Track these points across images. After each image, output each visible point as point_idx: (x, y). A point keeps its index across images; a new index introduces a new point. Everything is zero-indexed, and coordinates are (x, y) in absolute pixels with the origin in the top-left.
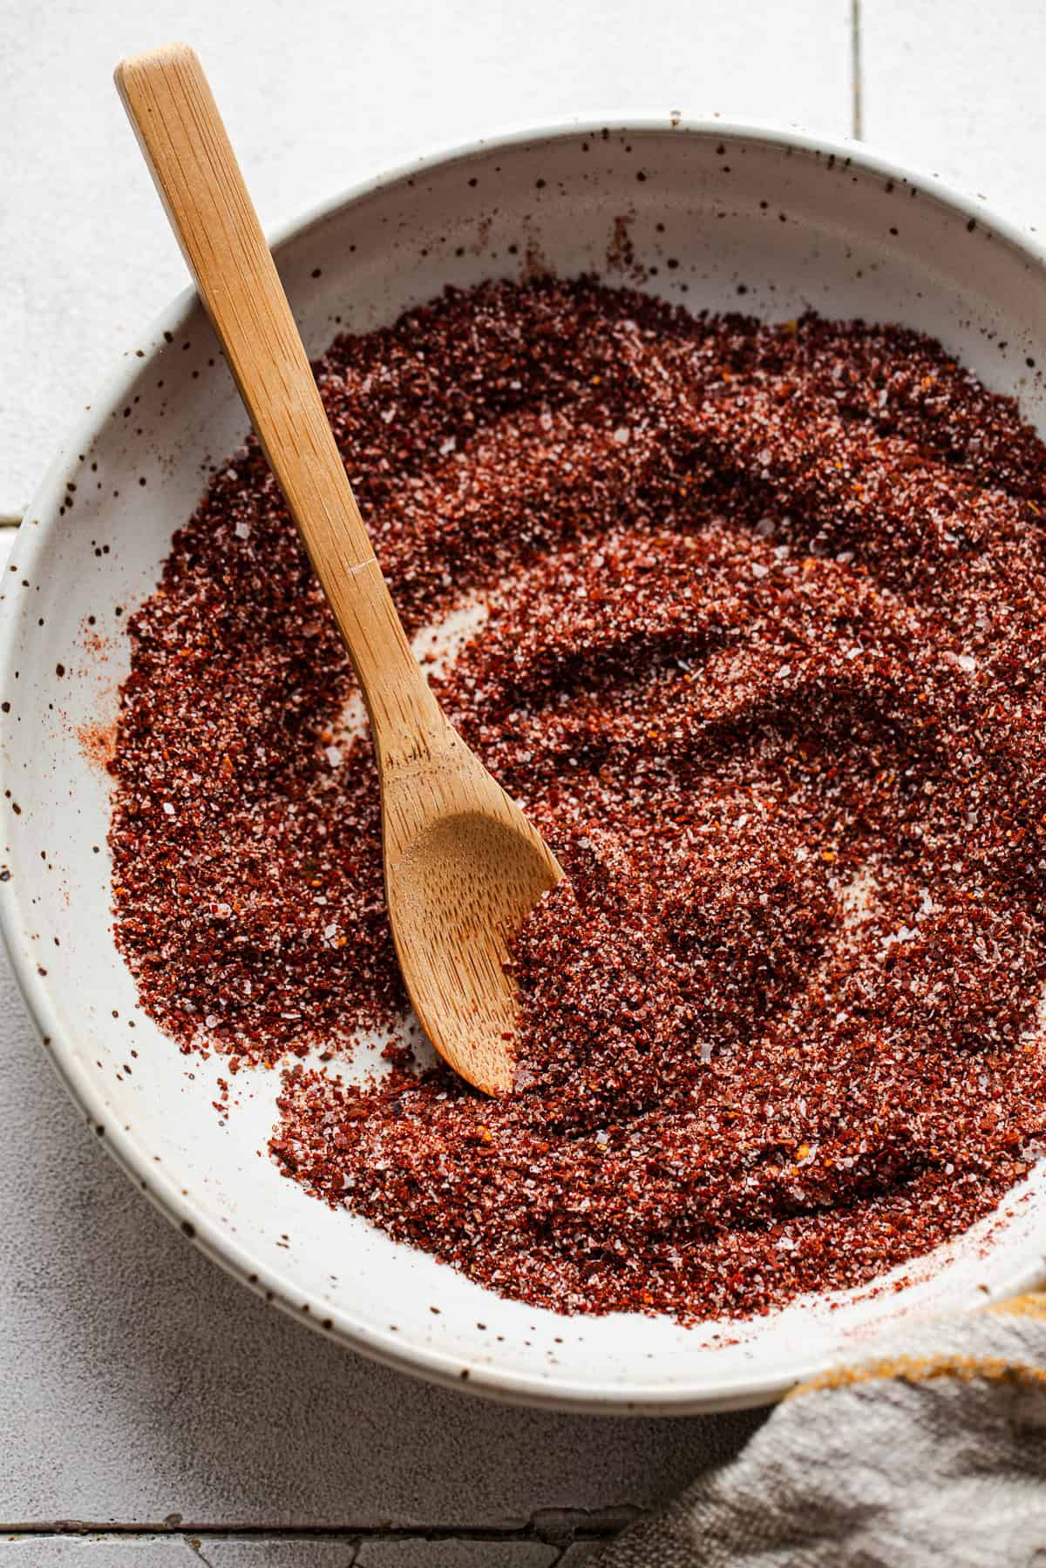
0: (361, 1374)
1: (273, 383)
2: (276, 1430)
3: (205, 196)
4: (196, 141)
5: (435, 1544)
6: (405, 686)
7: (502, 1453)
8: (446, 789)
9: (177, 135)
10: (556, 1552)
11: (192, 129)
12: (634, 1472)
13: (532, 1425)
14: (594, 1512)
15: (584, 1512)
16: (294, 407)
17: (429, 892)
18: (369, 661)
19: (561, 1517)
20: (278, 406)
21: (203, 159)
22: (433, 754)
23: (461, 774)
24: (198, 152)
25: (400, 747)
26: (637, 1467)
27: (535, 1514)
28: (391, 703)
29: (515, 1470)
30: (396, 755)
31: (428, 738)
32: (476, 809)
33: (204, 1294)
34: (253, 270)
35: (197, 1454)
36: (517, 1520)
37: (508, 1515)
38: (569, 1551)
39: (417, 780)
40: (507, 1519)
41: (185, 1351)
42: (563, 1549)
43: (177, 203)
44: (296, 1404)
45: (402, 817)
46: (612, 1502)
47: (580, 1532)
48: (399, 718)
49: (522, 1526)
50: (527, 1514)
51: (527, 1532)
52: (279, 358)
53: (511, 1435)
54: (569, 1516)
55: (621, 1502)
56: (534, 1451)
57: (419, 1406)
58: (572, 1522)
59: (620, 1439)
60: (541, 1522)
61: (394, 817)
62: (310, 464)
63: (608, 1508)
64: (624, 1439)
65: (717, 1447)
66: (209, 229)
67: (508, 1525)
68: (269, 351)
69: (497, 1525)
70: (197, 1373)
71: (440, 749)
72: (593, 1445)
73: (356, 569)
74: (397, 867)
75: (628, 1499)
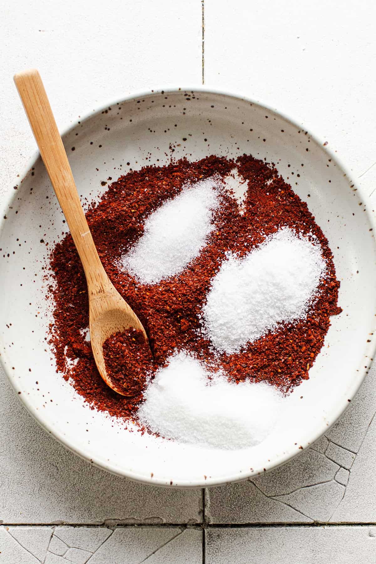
0: (54, 480)
1: (60, 177)
2: (30, 496)
3: (40, 118)
4: (38, 101)
5: (76, 528)
6: (97, 270)
7: (95, 503)
8: (109, 302)
9: (32, 99)
10: (112, 531)
11: (37, 96)
12: (134, 508)
13: (104, 495)
14: (122, 520)
15: (120, 520)
16: (66, 184)
17: (102, 332)
18: (87, 263)
19: (113, 521)
20: (62, 184)
21: (40, 106)
22: (105, 291)
23: (113, 298)
24: (39, 103)
25: (95, 289)
26: (135, 507)
27: (105, 520)
28: (93, 276)
29: (100, 508)
30: (94, 292)
31: (104, 286)
32: (118, 308)
33: (8, 456)
34: (55, 141)
35: (7, 503)
36: (100, 522)
37: (98, 520)
38: (115, 531)
39: (100, 299)
40: (97, 522)
41: (3, 473)
42: (113, 530)
43: (32, 120)
44: (36, 489)
45: (95, 310)
46: (127, 517)
47: (118, 525)
48: (95, 280)
49: (102, 524)
50: (103, 520)
51: (103, 525)
52: (62, 169)
53: (98, 498)
54: (115, 521)
55: (130, 517)
56: (105, 502)
57: (71, 489)
58: (116, 523)
59: (130, 498)
60: (107, 522)
61: (93, 310)
62: (71, 202)
63: (127, 519)
64: (131, 499)
65: (158, 501)
66: (41, 128)
67: (97, 523)
68: (59, 167)
69: (95, 523)
70: (7, 480)
71: (107, 290)
72: (122, 501)
73: (83, 235)
74: (93, 325)
75: (132, 516)
